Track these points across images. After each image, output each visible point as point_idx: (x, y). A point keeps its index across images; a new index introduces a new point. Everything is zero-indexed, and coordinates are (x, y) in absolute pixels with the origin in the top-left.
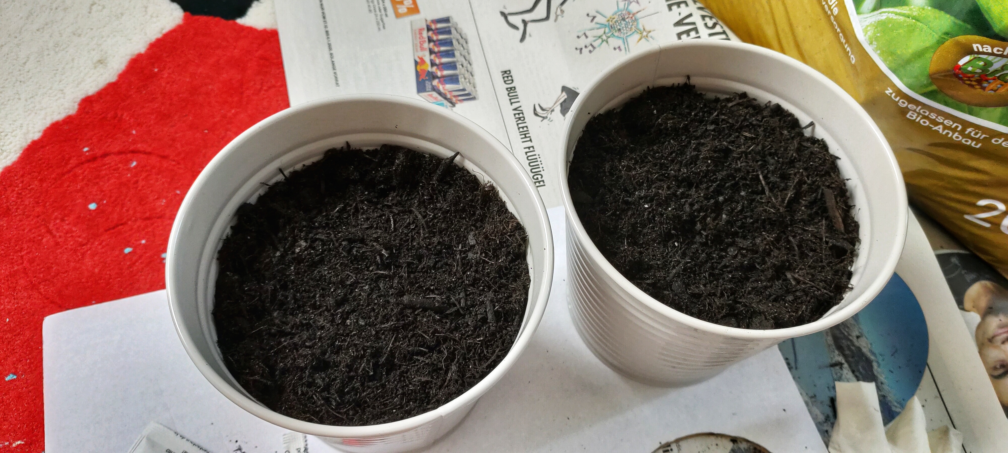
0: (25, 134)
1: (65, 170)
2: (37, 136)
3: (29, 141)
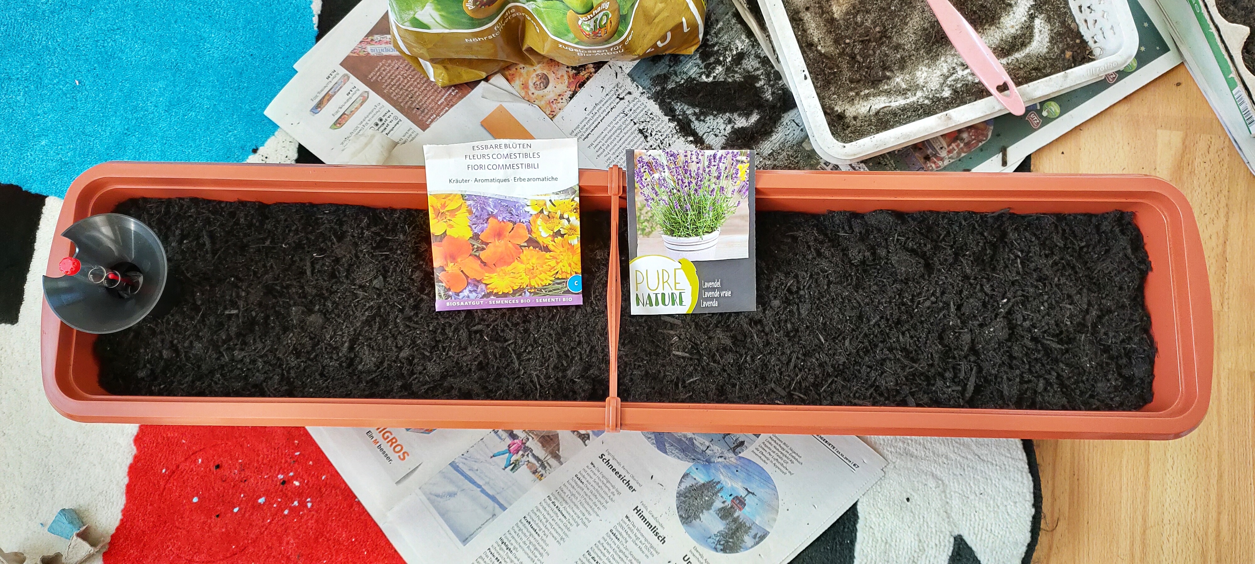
0: (117, 484)
1: (161, 489)
2: (126, 480)
3: (124, 487)
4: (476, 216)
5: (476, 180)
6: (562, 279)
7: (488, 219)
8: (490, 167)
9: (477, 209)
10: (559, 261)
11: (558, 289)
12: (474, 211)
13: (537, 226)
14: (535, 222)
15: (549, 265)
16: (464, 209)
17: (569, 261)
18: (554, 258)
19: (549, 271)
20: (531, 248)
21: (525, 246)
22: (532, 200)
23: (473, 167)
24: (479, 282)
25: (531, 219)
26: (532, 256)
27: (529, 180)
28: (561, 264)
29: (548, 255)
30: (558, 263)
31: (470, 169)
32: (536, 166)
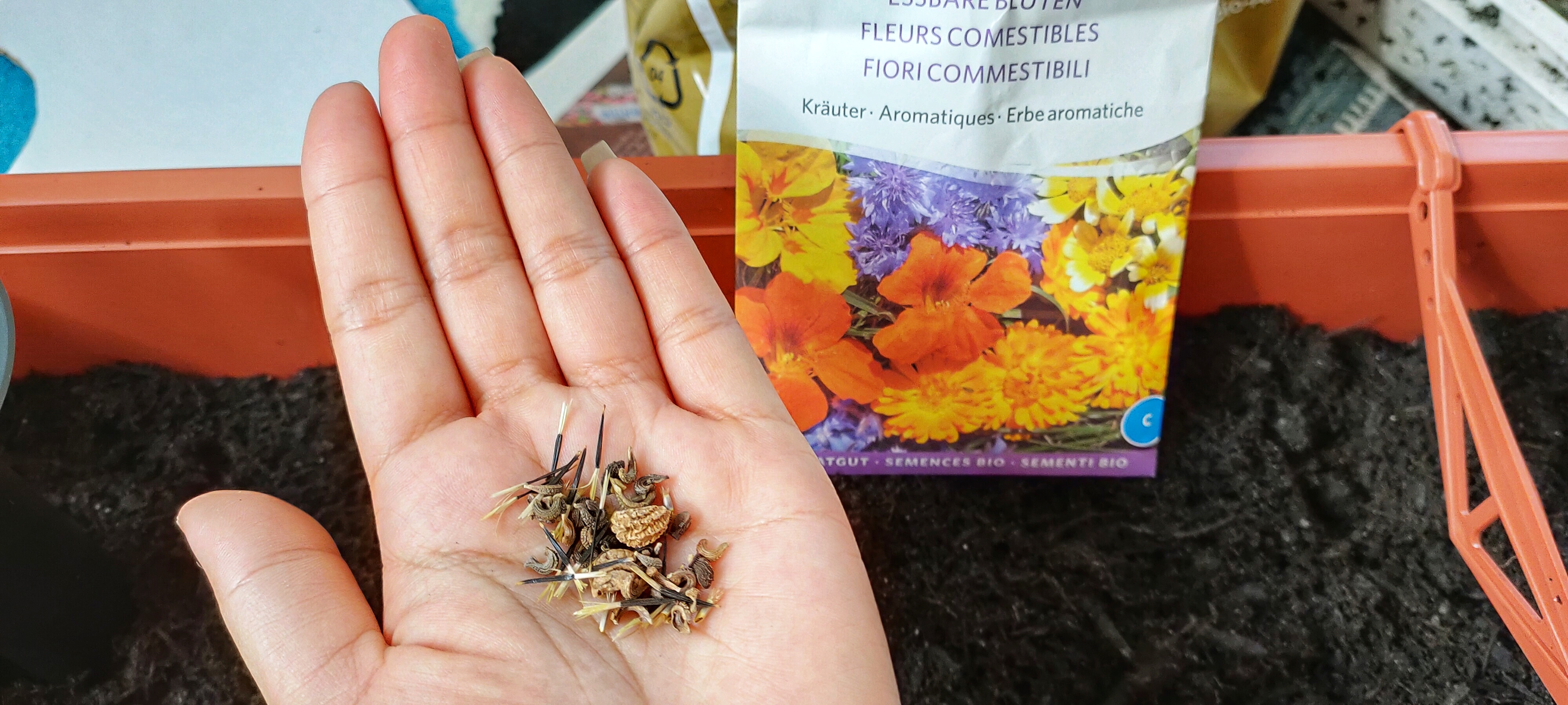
4: (874, 227)
5: (886, 112)
6: (1111, 409)
7: (909, 238)
8: (937, 72)
9: (879, 206)
10: (1107, 360)
11: (1093, 436)
12: (869, 209)
13: (1061, 260)
14: (1056, 246)
15: (1079, 372)
16: (838, 202)
17: (1139, 361)
18: (1097, 350)
19: (1077, 388)
20: (1034, 323)
21: (1015, 320)
22: (1053, 179)
23: (881, 69)
24: (865, 409)
25: (1045, 239)
26: (1031, 348)
27: (1054, 115)
28: (1113, 370)
29: (1079, 344)
30: (1104, 366)
31: (872, 72)
32: (1081, 70)
